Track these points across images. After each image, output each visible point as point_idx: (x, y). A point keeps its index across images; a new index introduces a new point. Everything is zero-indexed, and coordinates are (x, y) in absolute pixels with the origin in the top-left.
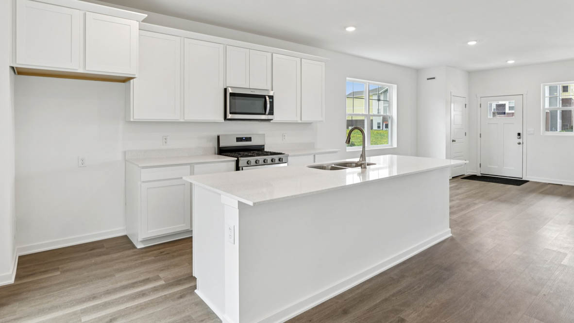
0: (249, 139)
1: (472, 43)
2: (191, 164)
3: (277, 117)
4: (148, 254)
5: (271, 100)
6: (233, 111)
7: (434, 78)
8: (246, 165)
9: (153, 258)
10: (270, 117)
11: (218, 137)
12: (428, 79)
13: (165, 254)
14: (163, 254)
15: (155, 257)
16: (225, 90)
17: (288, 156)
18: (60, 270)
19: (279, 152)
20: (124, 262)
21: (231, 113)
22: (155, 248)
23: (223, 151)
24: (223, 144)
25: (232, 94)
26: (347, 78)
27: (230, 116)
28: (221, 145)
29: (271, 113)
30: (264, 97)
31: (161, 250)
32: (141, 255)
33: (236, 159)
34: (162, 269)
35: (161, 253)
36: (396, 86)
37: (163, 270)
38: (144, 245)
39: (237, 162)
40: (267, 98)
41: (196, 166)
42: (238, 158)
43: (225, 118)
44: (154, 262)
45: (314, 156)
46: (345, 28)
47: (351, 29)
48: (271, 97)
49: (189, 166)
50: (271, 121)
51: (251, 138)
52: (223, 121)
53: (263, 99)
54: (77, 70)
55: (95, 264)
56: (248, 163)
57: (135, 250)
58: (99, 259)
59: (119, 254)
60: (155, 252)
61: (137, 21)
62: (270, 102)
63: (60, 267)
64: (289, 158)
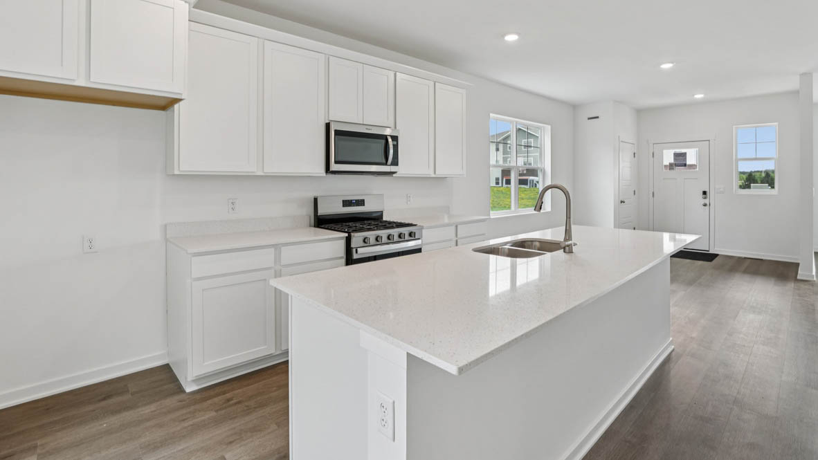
0: (361, 203)
1: (666, 66)
2: (275, 246)
3: (402, 169)
4: (206, 404)
5: (395, 143)
6: (340, 159)
7: (597, 117)
8: (362, 244)
9: (213, 414)
10: (393, 169)
11: (316, 200)
12: (589, 119)
13: (236, 404)
14: (232, 402)
15: (217, 411)
16: (328, 126)
17: (422, 228)
18: (39, 451)
19: (407, 222)
20: (160, 426)
21: (336, 162)
22: (217, 390)
23: (322, 222)
24: (322, 211)
25: (338, 133)
26: (491, 114)
27: (334, 167)
28: (321, 212)
29: (395, 163)
30: (385, 138)
31: (228, 395)
32: (192, 408)
33: (347, 235)
34: (231, 440)
35: (229, 400)
36: (549, 127)
37: (231, 443)
38: (198, 385)
39: (348, 240)
40: (390, 140)
41: (283, 248)
42: (349, 233)
43: (328, 169)
44: (217, 422)
45: (457, 226)
46: (504, 36)
47: (511, 38)
48: (395, 138)
49: (273, 249)
50: (394, 175)
51: (364, 200)
52: (324, 175)
53: (383, 141)
54: (74, 80)
55: (109, 432)
56: (364, 241)
57: (181, 396)
58: (115, 420)
59: (153, 407)
60: (216, 400)
62: (393, 145)
63: (39, 442)
64: (424, 231)
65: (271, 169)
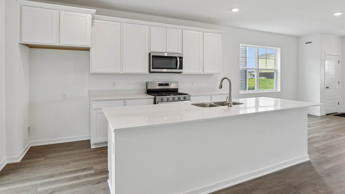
0: (167, 85)
1: (338, 14)
2: (124, 99)
3: (185, 70)
4: (95, 152)
5: (181, 60)
6: (155, 67)
7: (311, 42)
8: (161, 101)
9: (96, 155)
10: (180, 71)
11: (147, 83)
12: (306, 43)
13: (104, 154)
14: (104, 153)
15: (98, 155)
16: (150, 54)
17: (190, 96)
18: (45, 157)
19: (185, 93)
20: (79, 156)
21: (152, 68)
22: (101, 149)
23: (149, 92)
24: (150, 87)
25: (153, 56)
26: (240, 44)
27: (152, 70)
28: (148, 88)
29: (181, 68)
30: (176, 58)
31: (103, 151)
32: (91, 153)
33: (154, 97)
34: (98, 163)
35: (103, 152)
36: (280, 49)
37: (97, 164)
38: (96, 147)
40: (178, 59)
41: (127, 101)
42: (155, 96)
44: (96, 158)
45: (211, 96)
46: (231, 9)
47: (235, 10)
48: (181, 58)
49: (123, 101)
50: (182, 73)
51: (168, 84)
52: (149, 73)
53: (176, 59)
54: (55, 44)
55: (64, 156)
57: (90, 149)
58: (67, 153)
59: (79, 151)
60: (99, 152)
61: (91, 14)
62: (180, 61)
63: (46, 155)
64: (191, 97)
65: (125, 71)
